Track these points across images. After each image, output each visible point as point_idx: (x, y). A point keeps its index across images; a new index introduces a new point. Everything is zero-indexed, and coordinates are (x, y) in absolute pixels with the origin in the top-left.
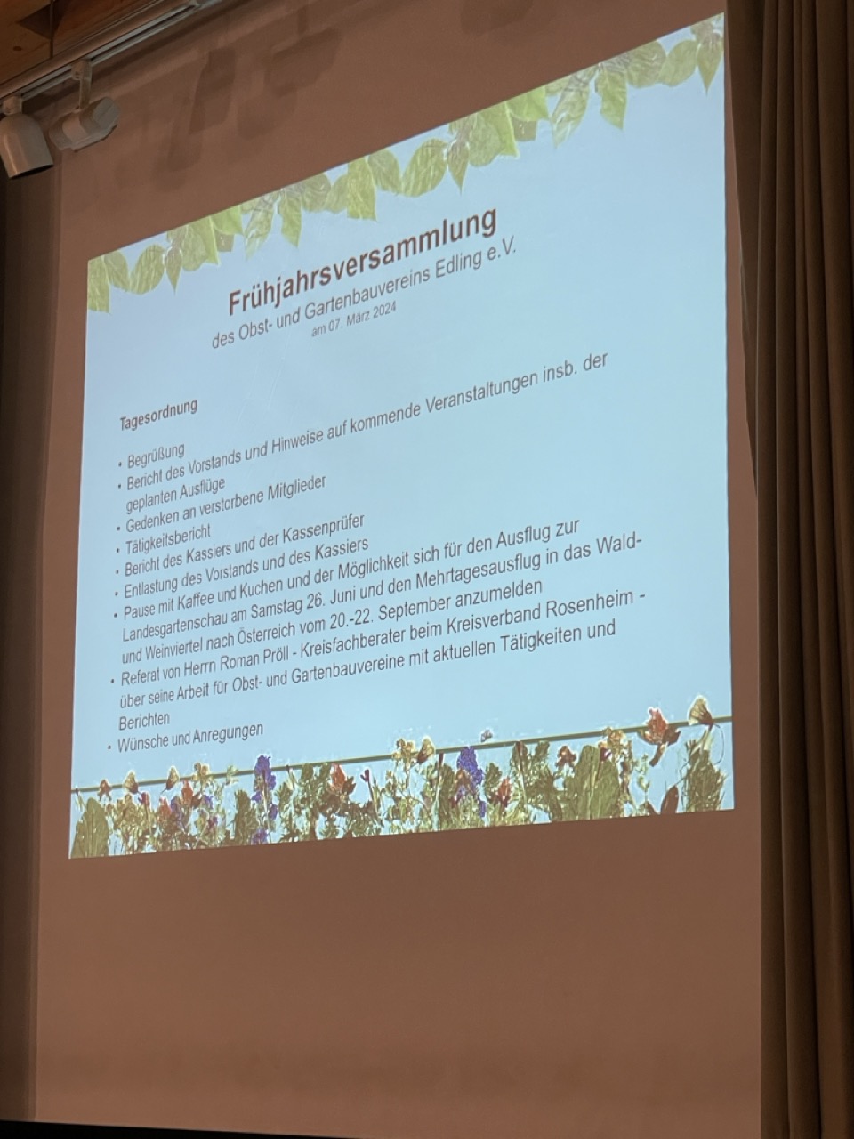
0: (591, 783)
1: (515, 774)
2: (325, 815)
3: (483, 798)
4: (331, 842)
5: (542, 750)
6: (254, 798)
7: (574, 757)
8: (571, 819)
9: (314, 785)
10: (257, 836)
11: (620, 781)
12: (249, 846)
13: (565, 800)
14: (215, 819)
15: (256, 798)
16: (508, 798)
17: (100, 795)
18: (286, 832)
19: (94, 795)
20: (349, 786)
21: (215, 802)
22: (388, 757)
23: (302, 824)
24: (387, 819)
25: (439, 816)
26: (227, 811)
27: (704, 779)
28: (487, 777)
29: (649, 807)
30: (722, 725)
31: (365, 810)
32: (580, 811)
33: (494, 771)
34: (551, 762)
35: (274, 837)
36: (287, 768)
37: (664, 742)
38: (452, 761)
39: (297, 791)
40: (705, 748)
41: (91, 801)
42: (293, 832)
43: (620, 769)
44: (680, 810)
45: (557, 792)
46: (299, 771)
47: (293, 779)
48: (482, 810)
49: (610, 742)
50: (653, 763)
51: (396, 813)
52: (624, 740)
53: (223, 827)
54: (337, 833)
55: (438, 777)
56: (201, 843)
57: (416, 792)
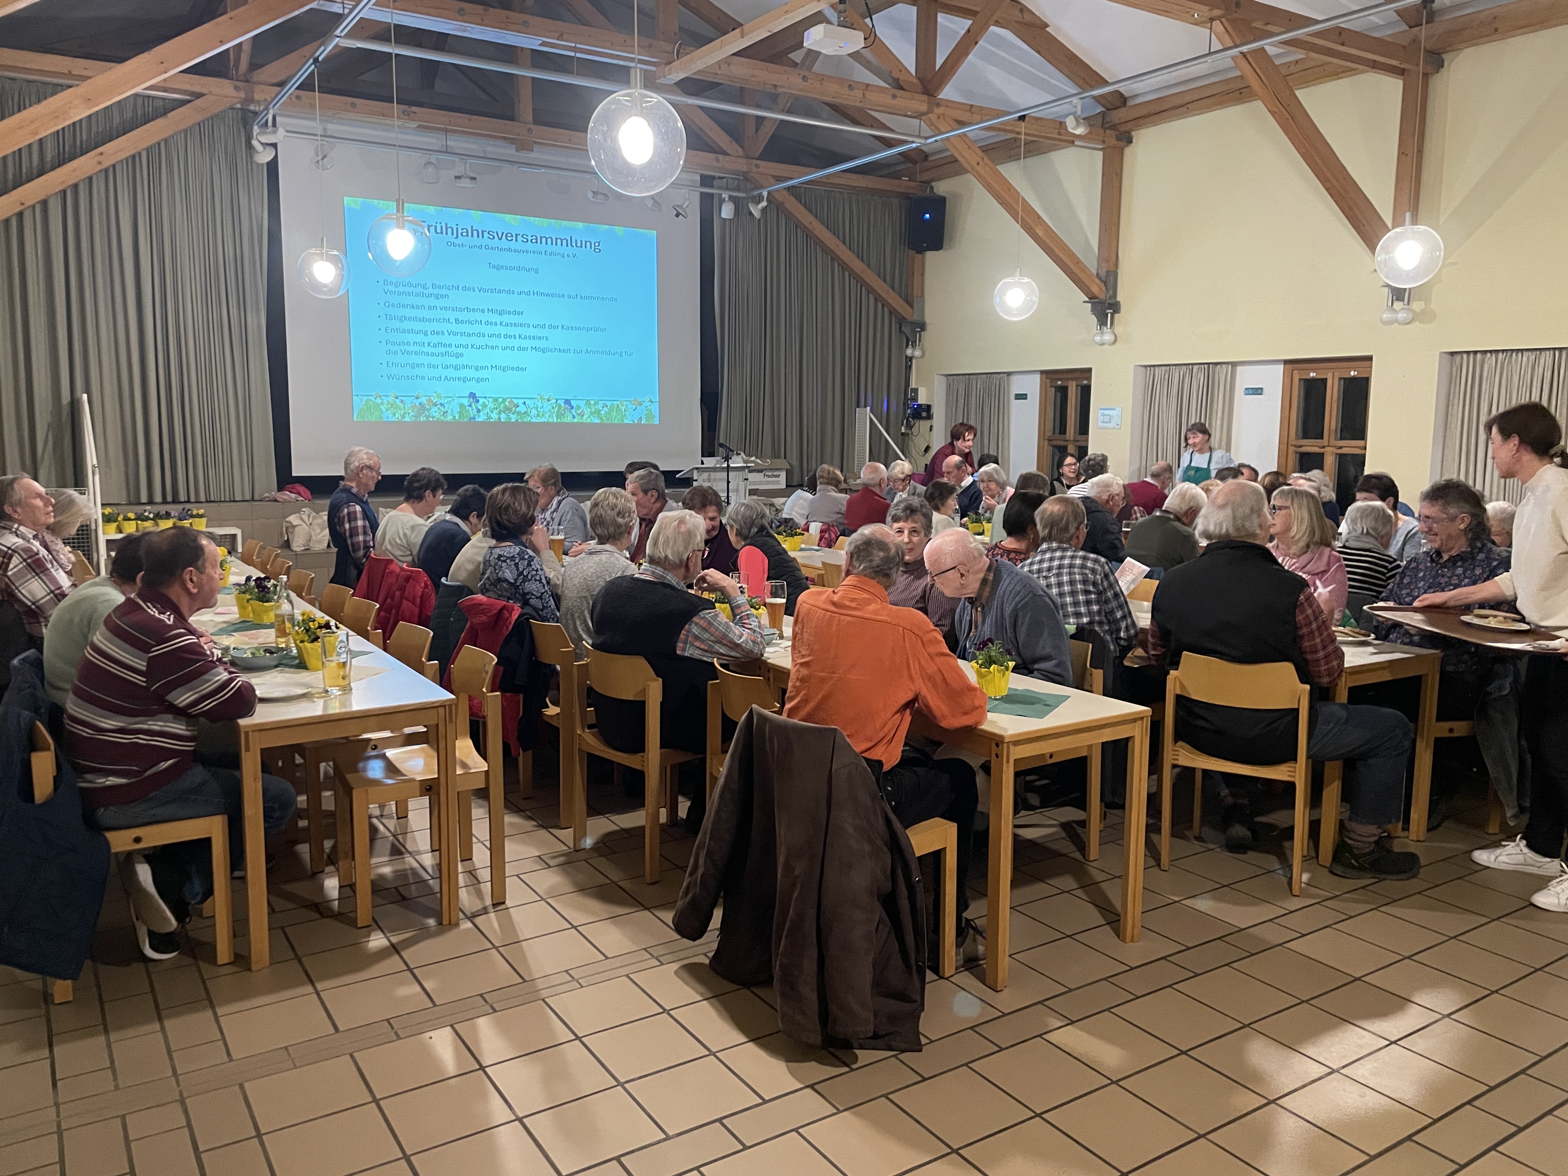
1: (586, 408)
2: (505, 414)
3: (574, 414)
8: (607, 423)
9: (500, 404)
11: (623, 414)
12: (466, 422)
13: (604, 417)
14: (448, 412)
15: (470, 406)
16: (583, 415)
18: (486, 418)
20: (516, 406)
21: (447, 406)
26: (454, 409)
28: (576, 408)
30: (656, 403)
31: (524, 414)
32: (610, 420)
33: (579, 407)
38: (562, 402)
39: (491, 405)
41: (369, 400)
43: (623, 411)
44: (642, 423)
50: (634, 410)
51: (538, 415)
53: (452, 414)
56: (438, 419)
57: (547, 410)
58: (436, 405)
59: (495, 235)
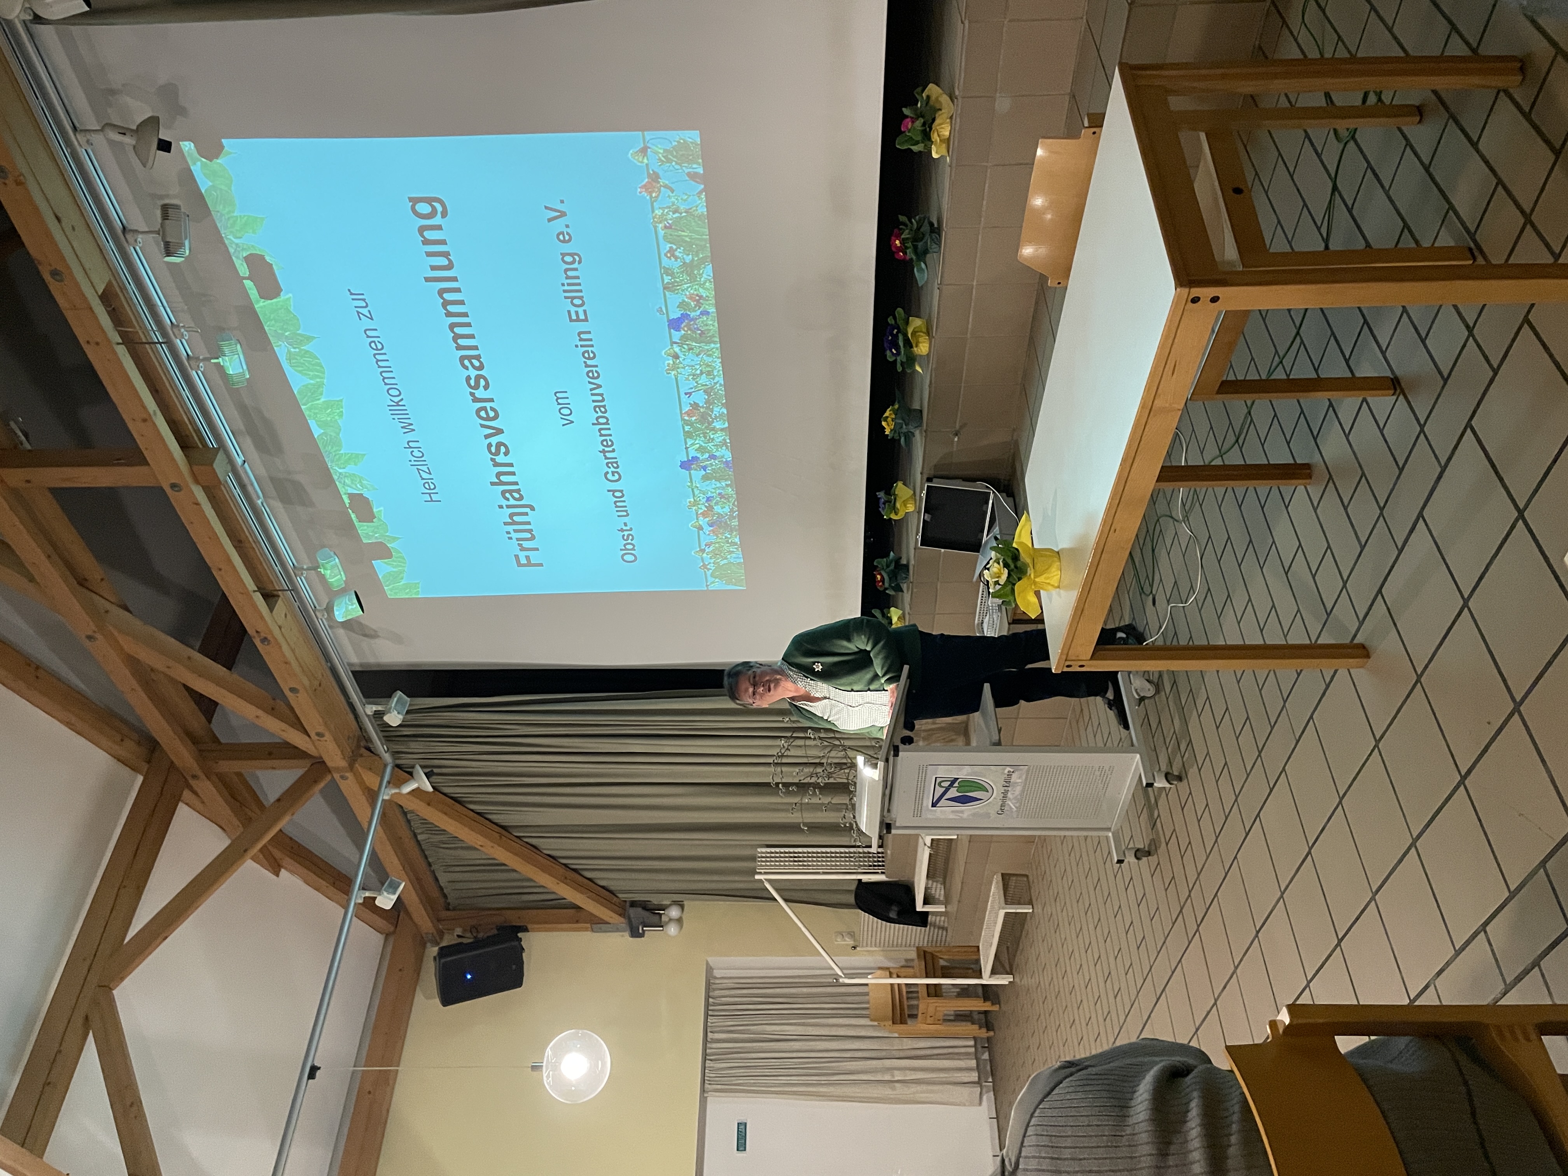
0: (687, 235)
1: (683, 290)
2: (713, 422)
3: (698, 313)
4: (730, 417)
5: (668, 271)
6: (705, 470)
7: (671, 248)
8: (709, 249)
9: (696, 430)
10: (728, 467)
11: (684, 214)
12: (734, 471)
13: (697, 255)
14: (720, 494)
15: (705, 468)
16: (697, 295)
17: (709, 569)
18: (724, 448)
19: (709, 573)
20: (695, 406)
21: (709, 494)
22: (676, 379)
23: (719, 437)
24: (713, 379)
25: (710, 343)
26: (714, 486)
27: (681, 153)
28: (685, 310)
29: (700, 192)
30: (647, 138)
31: (709, 395)
32: (703, 243)
33: (682, 305)
34: (675, 265)
35: (728, 456)
36: (687, 448)
37: (659, 182)
38: (677, 335)
39: (699, 442)
40: (662, 151)
41: (712, 575)
42: (724, 443)
43: (677, 215)
44: (701, 171)
45: (693, 259)
46: (688, 440)
47: (693, 444)
48: (705, 313)
49: (661, 222)
50: (672, 191)
51: (709, 373)
52: (658, 212)
53: (723, 488)
54: (723, 413)
55: (688, 345)
56: (733, 504)
58: (711, 508)
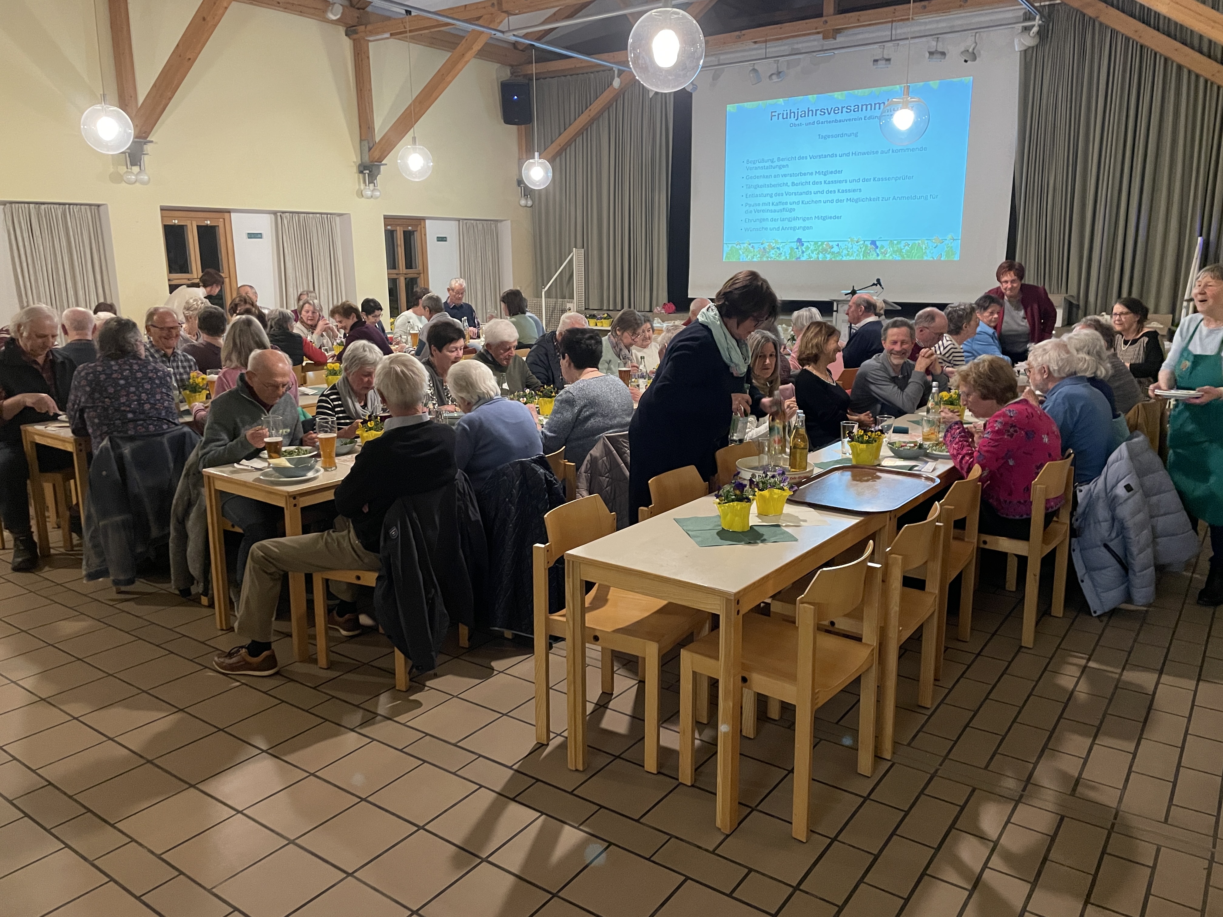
0: (914, 251)
1: (889, 247)
2: (822, 254)
4: (824, 262)
6: (796, 248)
10: (797, 258)
11: (924, 251)
12: (796, 261)
13: (906, 255)
14: (782, 254)
16: (887, 253)
17: (736, 245)
18: (808, 258)
20: (831, 247)
21: (782, 249)
22: (846, 241)
23: (814, 256)
24: (845, 256)
25: (863, 256)
26: (786, 251)
27: (951, 253)
28: (880, 248)
29: (933, 258)
30: (958, 241)
31: (837, 253)
32: (910, 257)
33: (883, 247)
35: (803, 259)
36: (809, 242)
38: (868, 243)
39: (812, 248)
40: (952, 245)
41: (733, 246)
42: (811, 258)
44: (942, 259)
45: (904, 253)
46: (813, 243)
48: (878, 255)
51: (848, 254)
53: (785, 255)
54: (827, 259)
55: (863, 247)
57: (855, 250)
58: (773, 248)
59: (826, 111)
